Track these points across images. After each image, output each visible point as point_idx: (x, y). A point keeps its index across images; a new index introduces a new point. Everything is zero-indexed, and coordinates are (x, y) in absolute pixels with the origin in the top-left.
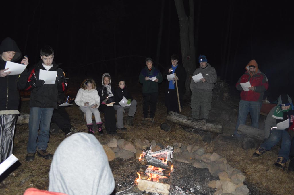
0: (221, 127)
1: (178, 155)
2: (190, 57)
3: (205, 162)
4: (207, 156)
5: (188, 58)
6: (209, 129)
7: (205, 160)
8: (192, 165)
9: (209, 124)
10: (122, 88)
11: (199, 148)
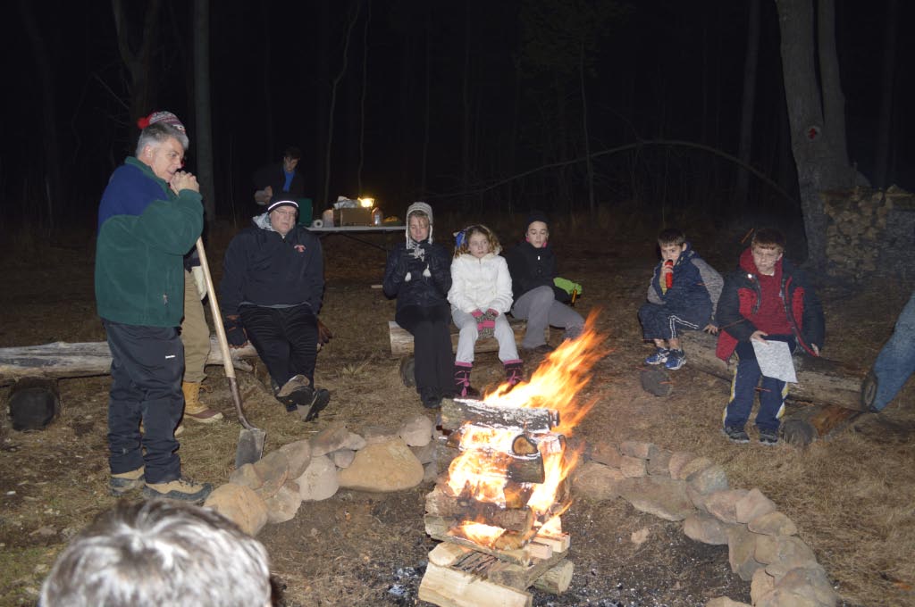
0: (857, 387)
1: (637, 485)
2: (818, 130)
3: (721, 522)
4: (727, 498)
5: (813, 133)
6: (813, 394)
7: (718, 514)
8: (681, 526)
9: (813, 375)
10: (537, 246)
11: (708, 467)
